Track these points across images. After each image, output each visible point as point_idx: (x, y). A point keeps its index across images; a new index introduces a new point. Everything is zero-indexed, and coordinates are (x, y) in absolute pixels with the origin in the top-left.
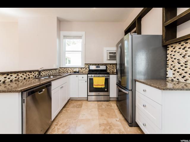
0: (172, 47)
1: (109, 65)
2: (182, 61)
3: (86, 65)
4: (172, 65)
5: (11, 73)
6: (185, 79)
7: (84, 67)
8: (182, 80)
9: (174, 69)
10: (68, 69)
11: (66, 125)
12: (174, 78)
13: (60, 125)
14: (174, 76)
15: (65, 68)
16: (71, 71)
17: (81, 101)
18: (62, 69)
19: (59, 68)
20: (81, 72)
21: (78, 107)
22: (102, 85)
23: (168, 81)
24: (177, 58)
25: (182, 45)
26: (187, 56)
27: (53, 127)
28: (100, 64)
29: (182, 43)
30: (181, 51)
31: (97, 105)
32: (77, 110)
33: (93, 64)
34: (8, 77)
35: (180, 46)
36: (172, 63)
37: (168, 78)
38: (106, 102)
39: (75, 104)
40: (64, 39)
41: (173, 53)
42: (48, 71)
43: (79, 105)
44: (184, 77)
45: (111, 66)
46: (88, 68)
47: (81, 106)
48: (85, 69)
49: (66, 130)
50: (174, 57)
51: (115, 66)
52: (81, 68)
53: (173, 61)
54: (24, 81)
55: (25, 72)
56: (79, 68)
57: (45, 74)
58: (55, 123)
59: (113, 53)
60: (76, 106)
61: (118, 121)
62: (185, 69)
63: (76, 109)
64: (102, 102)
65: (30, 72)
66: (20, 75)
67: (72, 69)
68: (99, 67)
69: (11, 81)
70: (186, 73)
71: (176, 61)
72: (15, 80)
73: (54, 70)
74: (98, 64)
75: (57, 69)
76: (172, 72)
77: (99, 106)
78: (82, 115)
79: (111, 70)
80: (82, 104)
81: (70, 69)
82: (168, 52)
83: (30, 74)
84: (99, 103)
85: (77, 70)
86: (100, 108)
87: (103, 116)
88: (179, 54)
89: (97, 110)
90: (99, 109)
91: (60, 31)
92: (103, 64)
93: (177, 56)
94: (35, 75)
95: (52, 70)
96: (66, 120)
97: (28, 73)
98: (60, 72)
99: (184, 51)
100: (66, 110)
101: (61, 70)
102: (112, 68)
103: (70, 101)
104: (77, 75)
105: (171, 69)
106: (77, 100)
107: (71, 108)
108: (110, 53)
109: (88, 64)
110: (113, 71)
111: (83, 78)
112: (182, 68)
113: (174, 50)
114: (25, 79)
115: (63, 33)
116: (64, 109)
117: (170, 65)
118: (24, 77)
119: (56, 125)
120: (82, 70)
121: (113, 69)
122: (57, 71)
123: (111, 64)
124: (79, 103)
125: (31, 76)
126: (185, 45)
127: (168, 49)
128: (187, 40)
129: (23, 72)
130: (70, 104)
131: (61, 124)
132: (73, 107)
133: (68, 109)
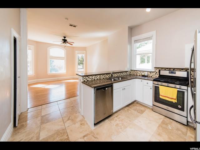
3: (156, 69)
5: (97, 75)
7: (154, 71)
10: (137, 71)
11: (122, 120)
13: (118, 118)
15: (135, 71)
16: (140, 74)
17: (146, 108)
18: (133, 71)
19: (130, 70)
20: (150, 76)
21: (139, 112)
22: (173, 99)
27: (114, 117)
28: (178, 69)
31: (161, 120)
32: (136, 114)
33: (166, 69)
34: (96, 77)
38: (179, 124)
39: (138, 108)
40: (135, 43)
42: (119, 73)
43: (141, 111)
46: (158, 73)
47: (142, 112)
48: (154, 73)
49: (120, 124)
52: (151, 72)
54: (103, 80)
55: (104, 74)
56: (148, 72)
57: (117, 76)
58: (116, 115)
60: (138, 110)
63: (136, 112)
64: (171, 121)
65: (107, 74)
66: (101, 76)
67: (141, 72)
68: (175, 73)
69: (97, 79)
72: (99, 79)
73: (125, 73)
74: (174, 69)
75: (128, 71)
77: (163, 122)
78: (138, 121)
80: (144, 111)
81: (139, 72)
83: (106, 75)
84: (165, 120)
85: (146, 74)
86: (164, 126)
87: (161, 136)
89: (158, 125)
90: (161, 126)
91: (132, 37)
92: (182, 69)
94: (109, 76)
95: (122, 72)
96: (124, 117)
97: (105, 75)
98: (131, 74)
100: (128, 110)
101: (131, 72)
103: (135, 103)
104: (142, 80)
106: (142, 105)
107: (133, 110)
109: (159, 68)
111: (147, 83)
114: (104, 78)
115: (134, 39)
116: (127, 108)
118: (103, 77)
119: (116, 117)
120: (152, 75)
122: (128, 73)
124: (143, 108)
125: (107, 77)
129: (103, 74)
130: (134, 105)
131: (120, 118)
132: (135, 110)
133: (130, 109)
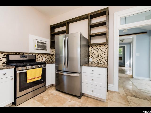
0: (92, 47)
1: (37, 55)
2: (97, 54)
4: (91, 55)
6: (98, 62)
8: (97, 62)
9: (93, 57)
12: (93, 62)
14: (93, 61)
22: (39, 77)
23: (89, 64)
24: (94, 52)
25: (96, 47)
26: (98, 52)
29: (97, 46)
30: (96, 49)
33: (15, 54)
35: (95, 47)
36: (92, 55)
37: (90, 62)
41: (92, 50)
44: (97, 61)
45: (40, 55)
50: (93, 52)
51: (43, 56)
53: (92, 54)
59: (41, 43)
61: (71, 101)
62: (98, 57)
68: (26, 57)
70: (98, 59)
71: (94, 54)
76: (92, 59)
79: (39, 60)
82: (90, 49)
88: (95, 51)
93: (94, 51)
99: (97, 49)
102: (41, 57)
105: (91, 58)
108: (38, 42)
110: (42, 60)
111: (5, 74)
112: (97, 57)
113: (93, 48)
117: (90, 55)
121: (41, 59)
123: (39, 54)
126: (98, 47)
127: (89, 47)
128: (99, 45)
